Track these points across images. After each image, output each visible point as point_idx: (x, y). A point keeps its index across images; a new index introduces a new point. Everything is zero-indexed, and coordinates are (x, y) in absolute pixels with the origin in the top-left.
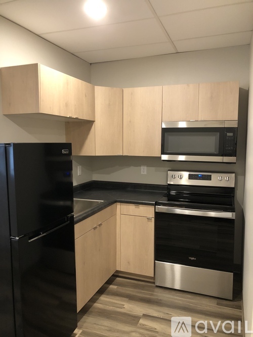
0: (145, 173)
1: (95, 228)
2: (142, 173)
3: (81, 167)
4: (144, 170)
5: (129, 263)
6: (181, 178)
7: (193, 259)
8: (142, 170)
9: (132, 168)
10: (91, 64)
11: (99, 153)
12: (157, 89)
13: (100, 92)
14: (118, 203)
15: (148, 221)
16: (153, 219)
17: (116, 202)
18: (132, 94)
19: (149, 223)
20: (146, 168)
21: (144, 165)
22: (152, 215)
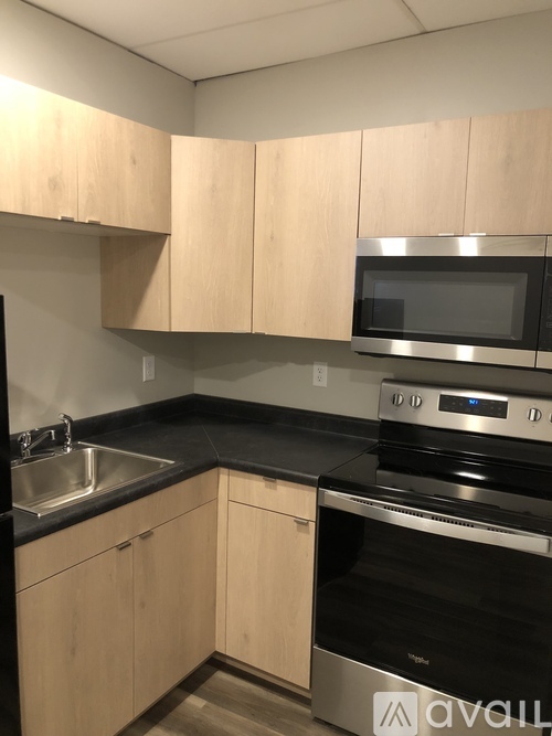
0: (324, 383)
1: (124, 547)
2: (316, 383)
3: (152, 358)
4: (321, 374)
5: (246, 636)
6: (417, 407)
7: (420, 660)
8: (316, 373)
9: (291, 366)
10: (196, 82)
11: (181, 324)
12: (347, 140)
13: (188, 152)
14: (222, 470)
15: (299, 530)
16: (312, 526)
17: (215, 465)
18: (278, 156)
19: (302, 535)
20: (325, 368)
21: (321, 360)
22: (310, 513)
